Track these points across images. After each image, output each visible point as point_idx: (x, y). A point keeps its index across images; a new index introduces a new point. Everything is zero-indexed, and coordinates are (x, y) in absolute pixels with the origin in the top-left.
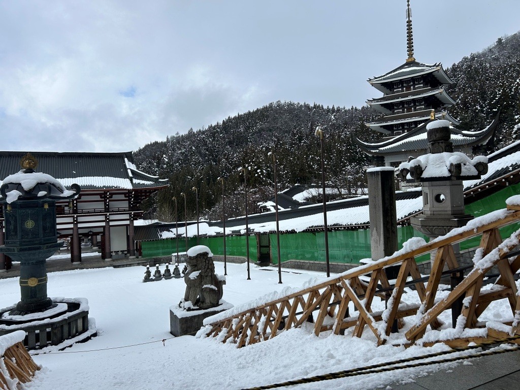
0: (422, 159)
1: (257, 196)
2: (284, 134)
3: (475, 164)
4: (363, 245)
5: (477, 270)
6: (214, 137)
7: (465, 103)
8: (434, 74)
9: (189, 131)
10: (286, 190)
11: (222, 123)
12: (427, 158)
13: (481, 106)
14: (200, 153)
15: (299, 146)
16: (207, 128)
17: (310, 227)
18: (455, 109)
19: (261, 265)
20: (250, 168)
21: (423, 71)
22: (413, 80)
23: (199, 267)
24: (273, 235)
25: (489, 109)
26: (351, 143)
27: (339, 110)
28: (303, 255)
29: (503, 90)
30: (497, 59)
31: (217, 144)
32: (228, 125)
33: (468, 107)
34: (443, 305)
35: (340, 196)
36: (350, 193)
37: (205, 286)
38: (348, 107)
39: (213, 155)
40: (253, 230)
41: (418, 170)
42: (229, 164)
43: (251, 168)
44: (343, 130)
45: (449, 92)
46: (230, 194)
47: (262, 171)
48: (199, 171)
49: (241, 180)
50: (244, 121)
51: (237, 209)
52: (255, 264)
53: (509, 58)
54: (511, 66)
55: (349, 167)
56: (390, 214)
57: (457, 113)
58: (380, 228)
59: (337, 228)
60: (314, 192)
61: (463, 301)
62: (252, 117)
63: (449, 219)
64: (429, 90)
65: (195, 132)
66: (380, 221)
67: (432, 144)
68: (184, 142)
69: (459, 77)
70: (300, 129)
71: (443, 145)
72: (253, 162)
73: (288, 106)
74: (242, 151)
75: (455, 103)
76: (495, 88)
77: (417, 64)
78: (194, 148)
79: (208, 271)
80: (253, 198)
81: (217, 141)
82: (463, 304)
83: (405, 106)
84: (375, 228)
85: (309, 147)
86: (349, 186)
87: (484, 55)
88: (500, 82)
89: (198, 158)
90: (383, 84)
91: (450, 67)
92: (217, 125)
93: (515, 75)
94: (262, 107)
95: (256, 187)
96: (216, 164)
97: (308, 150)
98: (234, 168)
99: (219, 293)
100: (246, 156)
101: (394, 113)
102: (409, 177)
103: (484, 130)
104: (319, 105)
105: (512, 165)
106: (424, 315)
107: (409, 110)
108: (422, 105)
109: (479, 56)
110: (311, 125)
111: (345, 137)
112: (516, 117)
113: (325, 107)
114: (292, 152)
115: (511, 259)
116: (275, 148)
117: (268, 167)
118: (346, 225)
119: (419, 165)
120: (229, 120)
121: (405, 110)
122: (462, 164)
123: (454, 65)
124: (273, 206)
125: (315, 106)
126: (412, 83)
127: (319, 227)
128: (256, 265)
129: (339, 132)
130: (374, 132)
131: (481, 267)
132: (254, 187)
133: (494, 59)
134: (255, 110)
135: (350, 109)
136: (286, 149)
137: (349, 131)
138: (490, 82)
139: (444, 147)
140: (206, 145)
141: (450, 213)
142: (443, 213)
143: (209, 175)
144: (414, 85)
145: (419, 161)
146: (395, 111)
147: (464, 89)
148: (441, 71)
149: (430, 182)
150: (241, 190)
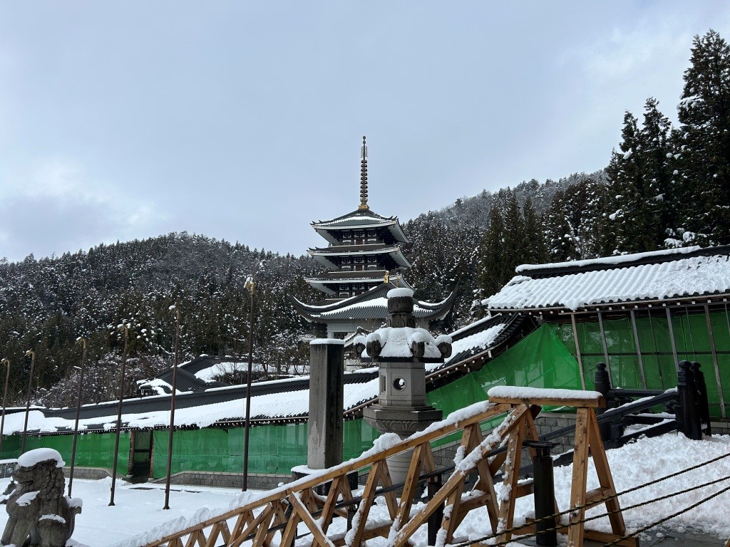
0: (381, 333)
1: (137, 369)
2: (189, 279)
3: (439, 344)
4: (293, 447)
5: (459, 472)
6: (71, 272)
7: (421, 267)
8: (389, 228)
9: (27, 258)
10: (185, 363)
11: (87, 252)
12: (387, 332)
13: (438, 274)
14: (42, 295)
15: (209, 299)
16: (60, 256)
17: (220, 420)
18: (411, 274)
19: (133, 480)
20: (129, 325)
21: (377, 222)
22: (366, 231)
23: (37, 484)
24: (159, 432)
25: (446, 277)
26: (284, 302)
27: (269, 256)
28: (205, 463)
29: (461, 258)
30: (455, 222)
31: (74, 284)
32: (98, 257)
33: (424, 273)
34: (421, 518)
35: (266, 376)
36: (279, 371)
37: (44, 517)
38: (283, 254)
39: (67, 300)
40: (127, 423)
41: (376, 347)
42: (93, 316)
43: (131, 326)
44: (274, 284)
45: (405, 252)
46: (90, 364)
47: (148, 332)
48: (36, 323)
49: (113, 343)
50: (126, 253)
51: (99, 389)
52: (124, 479)
53: (467, 222)
54: (469, 232)
55: (281, 335)
56: (335, 403)
57: (413, 278)
58: (322, 422)
59: (260, 421)
60: (228, 367)
61: (444, 511)
62: (140, 249)
63: (409, 412)
64: (383, 247)
65: (38, 261)
66: (322, 413)
67: (393, 316)
68: (15, 274)
69: (416, 236)
70: (212, 274)
71: (405, 318)
72: (135, 317)
73: (198, 240)
74: (118, 298)
75: (410, 266)
76: (453, 254)
77: (371, 214)
78: (31, 286)
79: (53, 491)
80: (129, 372)
81: (76, 278)
82: (443, 514)
83: (355, 262)
84: (315, 422)
85: (225, 302)
86: (279, 361)
87: (442, 215)
88: (458, 249)
89: (36, 303)
90: (329, 231)
91: (406, 222)
92: (79, 255)
93: (473, 242)
94: (157, 237)
95: (137, 356)
96: (69, 315)
97: (223, 306)
98: (100, 324)
99: (68, 528)
100: (125, 305)
101: (340, 270)
102: (365, 354)
103: (442, 303)
104: (243, 246)
105: (474, 349)
106: (398, 533)
107: (359, 267)
108: (374, 264)
109: (437, 215)
110: (230, 271)
111: (276, 293)
112: (475, 291)
113: (252, 250)
114: (198, 307)
115: (491, 458)
116: (172, 298)
117: (159, 326)
118: (274, 417)
119: (378, 341)
120: (102, 249)
121: (355, 267)
122: (425, 343)
123: (411, 221)
124: (162, 387)
125: (237, 247)
126: (363, 236)
127: (235, 419)
128: (124, 482)
129: (268, 286)
130: (315, 290)
131: (463, 469)
132: (133, 355)
133: (452, 221)
134: (146, 239)
135: (285, 256)
136: (190, 301)
137: (282, 286)
138: (447, 247)
139: (406, 321)
140: (55, 283)
141: (411, 403)
142: (403, 403)
143: (53, 331)
144: (366, 238)
145: (378, 336)
146: (343, 267)
147: (420, 251)
148: (397, 226)
149: (389, 363)
150: (110, 360)
